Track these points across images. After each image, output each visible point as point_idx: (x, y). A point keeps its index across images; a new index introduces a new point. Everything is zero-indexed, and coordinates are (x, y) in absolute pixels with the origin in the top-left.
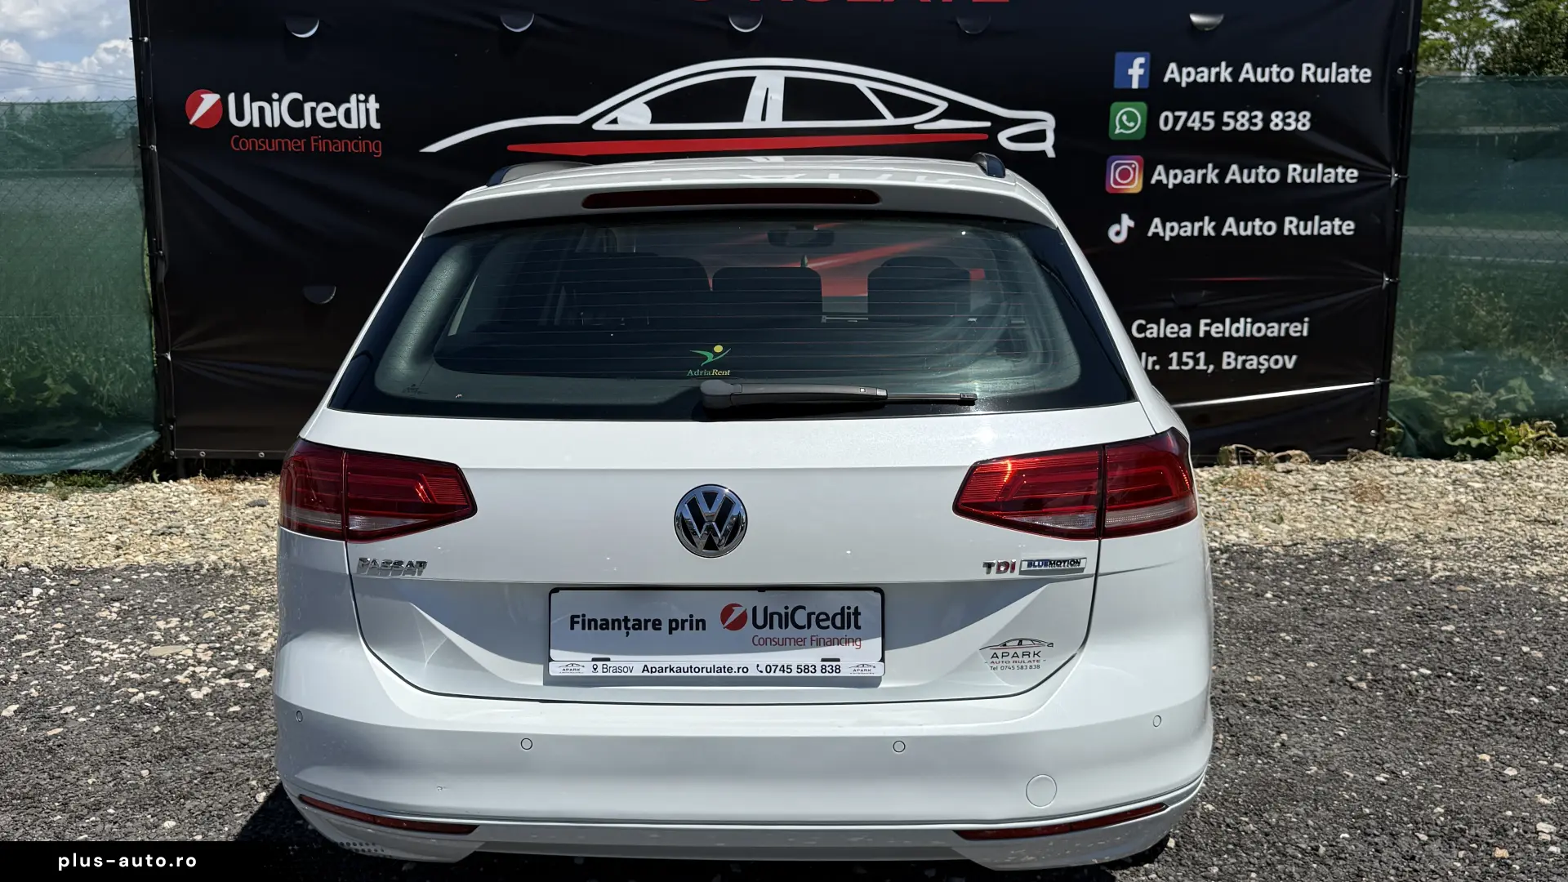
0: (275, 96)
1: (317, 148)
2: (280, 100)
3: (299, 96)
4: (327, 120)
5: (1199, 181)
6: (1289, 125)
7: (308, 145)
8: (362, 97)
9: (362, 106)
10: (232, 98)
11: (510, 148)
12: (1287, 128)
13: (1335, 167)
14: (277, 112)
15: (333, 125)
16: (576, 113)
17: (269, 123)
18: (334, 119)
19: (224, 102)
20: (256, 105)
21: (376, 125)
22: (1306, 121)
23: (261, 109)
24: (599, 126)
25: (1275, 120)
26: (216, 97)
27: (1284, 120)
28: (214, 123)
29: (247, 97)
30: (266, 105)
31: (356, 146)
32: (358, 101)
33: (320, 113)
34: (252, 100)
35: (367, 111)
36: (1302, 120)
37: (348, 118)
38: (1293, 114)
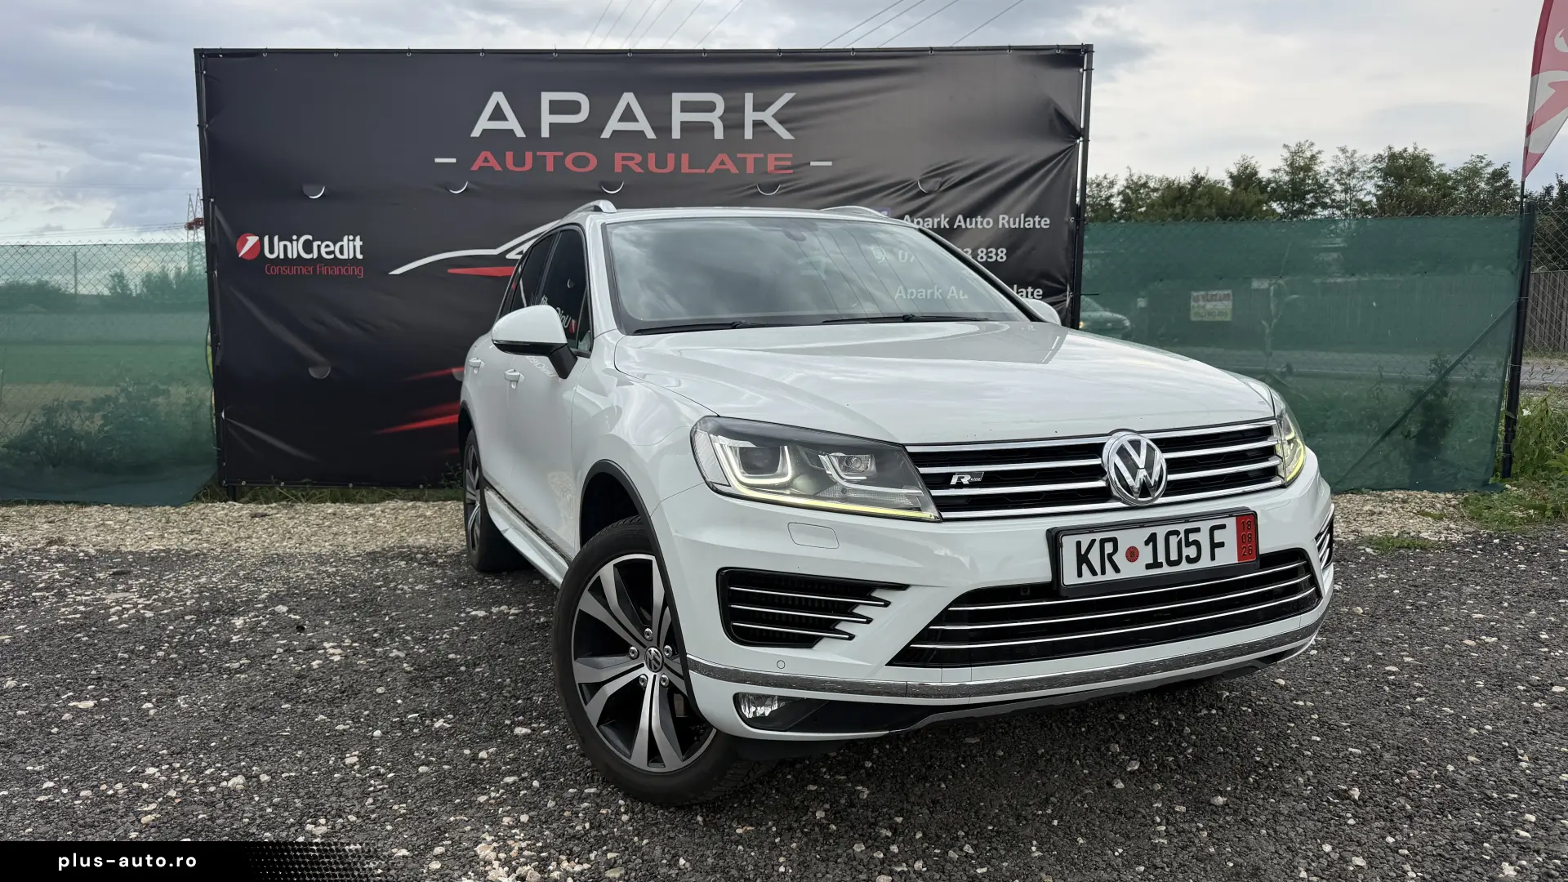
0: (295, 237)
1: (321, 273)
2: (297, 240)
3: (310, 237)
4: (328, 253)
5: (929, 297)
6: (991, 257)
7: (315, 270)
8: (351, 237)
9: (351, 243)
10: (266, 239)
11: (449, 271)
12: (989, 260)
13: (1026, 288)
14: (295, 249)
15: (332, 256)
16: (495, 248)
17: (290, 256)
18: (333, 252)
19: (261, 241)
20: (282, 244)
21: (360, 256)
22: (1003, 255)
23: (285, 246)
24: (511, 256)
25: (981, 255)
26: (257, 238)
27: (987, 254)
28: (254, 256)
29: (276, 238)
30: (288, 244)
31: (347, 270)
32: (349, 240)
33: (324, 249)
34: (280, 240)
35: (354, 247)
36: (1001, 255)
37: (342, 252)
38: (994, 250)
